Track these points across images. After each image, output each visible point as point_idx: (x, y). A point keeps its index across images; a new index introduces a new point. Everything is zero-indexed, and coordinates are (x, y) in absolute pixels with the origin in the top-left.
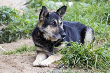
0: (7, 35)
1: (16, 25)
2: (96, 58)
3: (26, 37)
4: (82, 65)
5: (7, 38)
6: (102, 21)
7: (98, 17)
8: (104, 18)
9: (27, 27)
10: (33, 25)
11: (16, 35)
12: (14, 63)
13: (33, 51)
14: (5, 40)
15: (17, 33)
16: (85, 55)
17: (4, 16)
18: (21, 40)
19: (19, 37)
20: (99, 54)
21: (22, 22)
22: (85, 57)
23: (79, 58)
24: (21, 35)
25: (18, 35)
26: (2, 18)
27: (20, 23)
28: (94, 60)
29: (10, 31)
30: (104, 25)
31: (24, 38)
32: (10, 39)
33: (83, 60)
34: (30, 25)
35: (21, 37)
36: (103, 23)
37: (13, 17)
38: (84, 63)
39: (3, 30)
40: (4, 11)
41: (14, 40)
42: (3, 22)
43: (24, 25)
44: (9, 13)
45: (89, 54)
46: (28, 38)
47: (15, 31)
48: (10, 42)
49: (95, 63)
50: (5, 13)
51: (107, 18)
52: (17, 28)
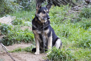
0: (6, 41)
1: (12, 36)
2: (67, 57)
3: (18, 43)
4: (59, 60)
5: (6, 43)
6: (62, 36)
7: (59, 33)
8: (63, 34)
9: (18, 37)
10: (22, 36)
11: (12, 41)
12: (19, 57)
13: (24, 51)
14: (5, 44)
15: (13, 40)
16: (61, 54)
17: (4, 29)
18: (15, 44)
19: (14, 43)
20: (68, 54)
21: (15, 34)
22: (61, 56)
23: (58, 56)
24: (15, 42)
25: (13, 41)
26: (3, 30)
27: (14, 34)
28: (66, 57)
29: (8, 39)
30: (63, 38)
31: (17, 44)
32: (8, 44)
33: (60, 57)
34: (20, 36)
35: (15, 43)
36: (62, 37)
37: (9, 30)
38: (60, 59)
39: (3, 38)
40: (4, 27)
41: (11, 44)
42: (3, 33)
43: (16, 35)
44: (7, 28)
45: (63, 54)
46: (19, 43)
47: (12, 39)
48: (8, 46)
49: (66, 59)
50: (4, 28)
51: (64, 34)
52: (12, 37)
